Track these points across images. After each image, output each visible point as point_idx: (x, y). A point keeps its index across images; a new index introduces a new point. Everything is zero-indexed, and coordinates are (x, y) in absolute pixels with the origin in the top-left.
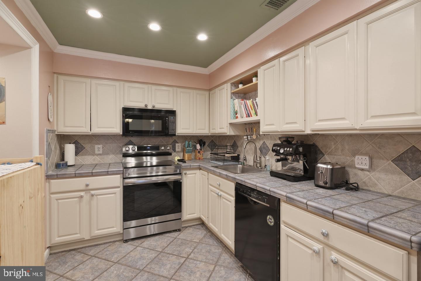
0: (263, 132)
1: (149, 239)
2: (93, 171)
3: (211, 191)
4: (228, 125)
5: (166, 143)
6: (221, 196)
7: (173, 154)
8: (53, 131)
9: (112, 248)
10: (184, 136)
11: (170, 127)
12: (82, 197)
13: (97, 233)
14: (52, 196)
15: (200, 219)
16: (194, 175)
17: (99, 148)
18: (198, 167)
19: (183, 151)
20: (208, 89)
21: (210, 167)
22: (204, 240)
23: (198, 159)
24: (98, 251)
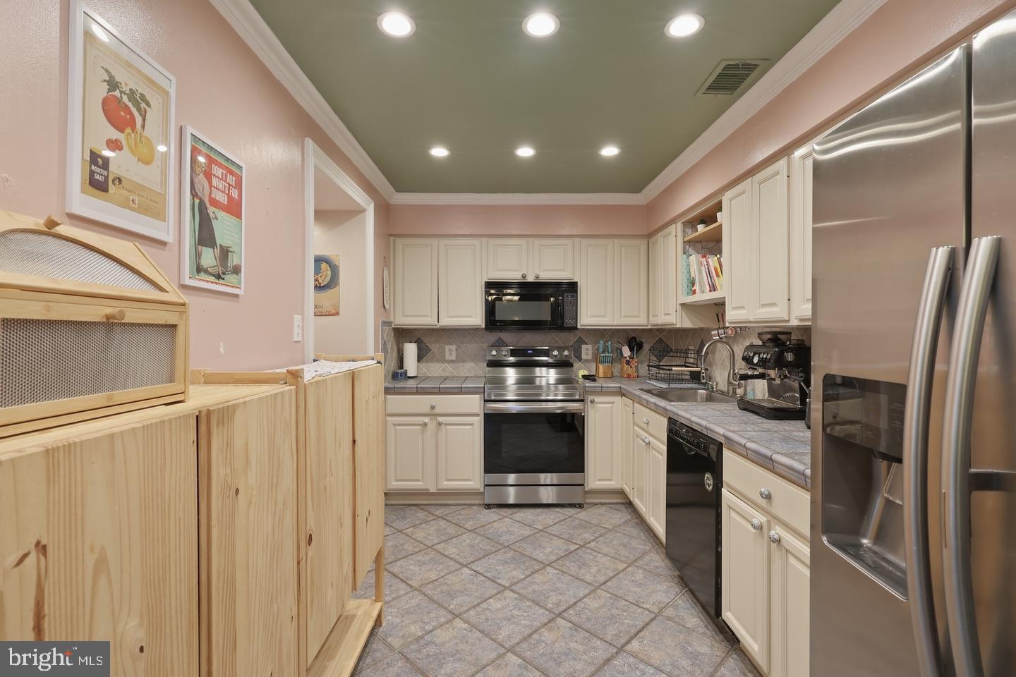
0: (730, 323)
1: (525, 510)
2: (441, 386)
3: (637, 436)
4: (679, 308)
5: (563, 343)
6: (649, 443)
7: (576, 365)
8: (389, 323)
9: (467, 512)
10: (599, 330)
11: (567, 315)
12: (425, 424)
13: (447, 484)
14: (388, 418)
15: (621, 493)
16: (611, 405)
17: (450, 350)
18: (617, 390)
19: (596, 359)
20: (645, 233)
21: (635, 390)
22: (622, 527)
23: (625, 376)
24: (448, 512)
